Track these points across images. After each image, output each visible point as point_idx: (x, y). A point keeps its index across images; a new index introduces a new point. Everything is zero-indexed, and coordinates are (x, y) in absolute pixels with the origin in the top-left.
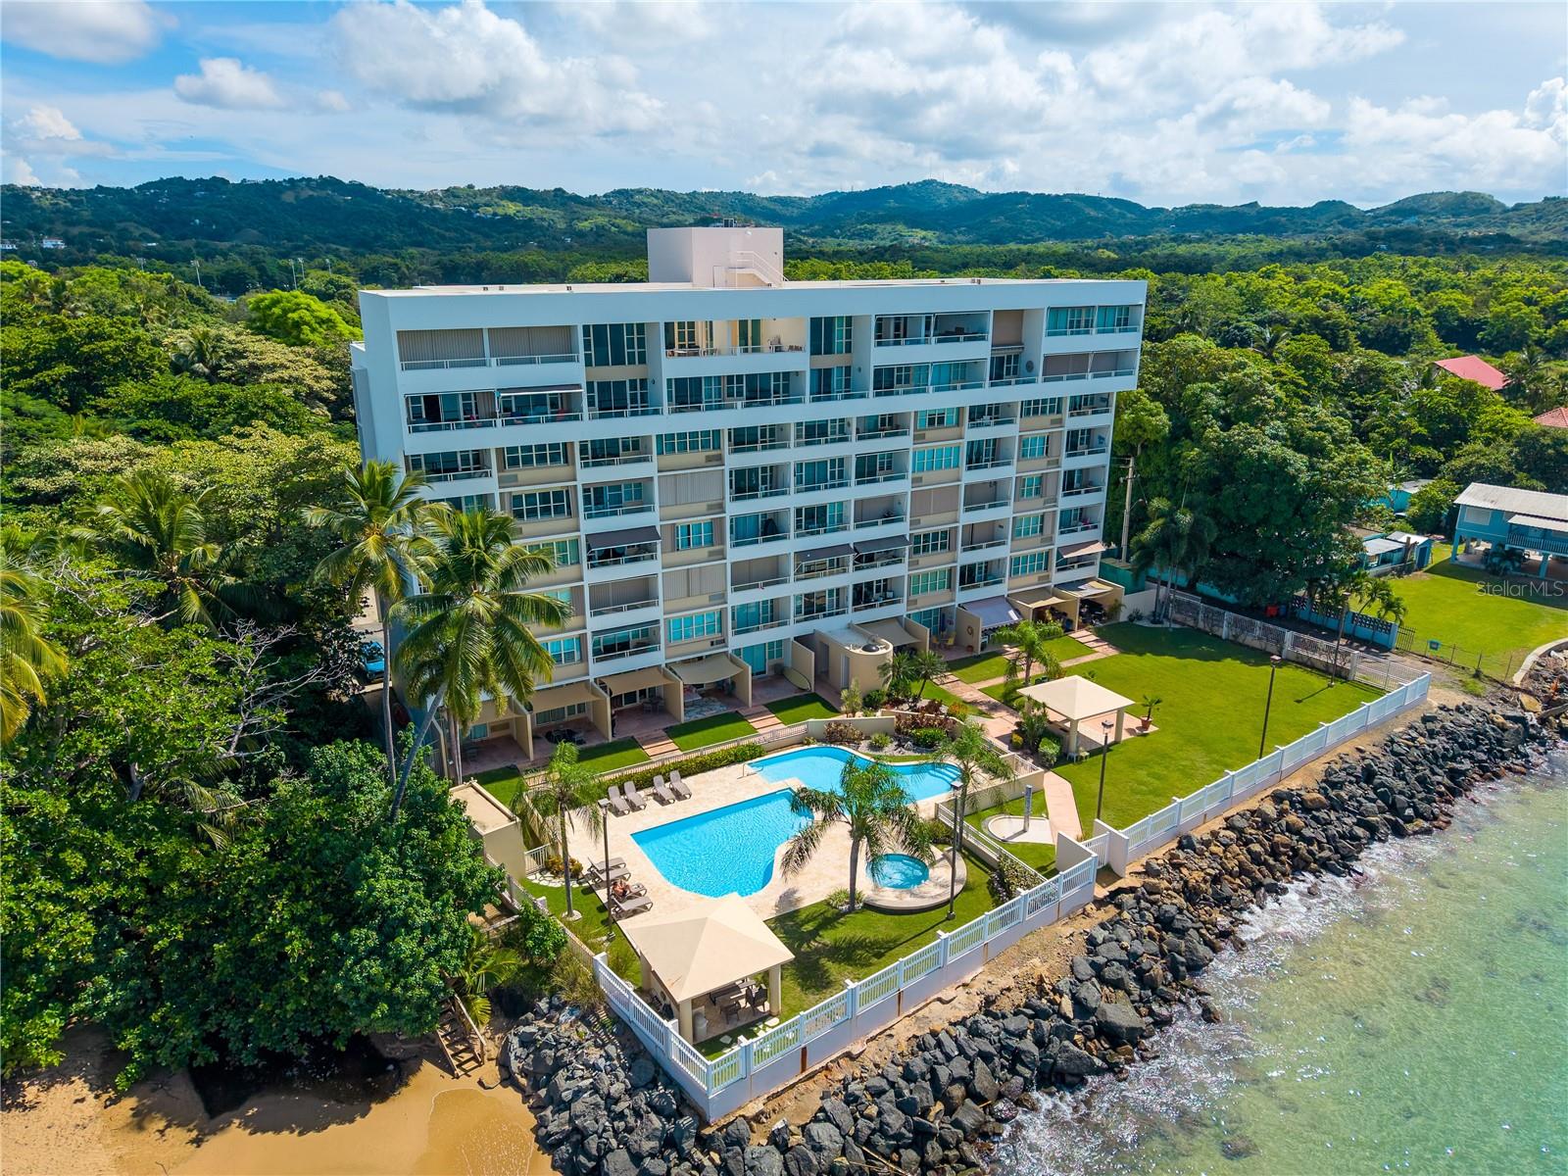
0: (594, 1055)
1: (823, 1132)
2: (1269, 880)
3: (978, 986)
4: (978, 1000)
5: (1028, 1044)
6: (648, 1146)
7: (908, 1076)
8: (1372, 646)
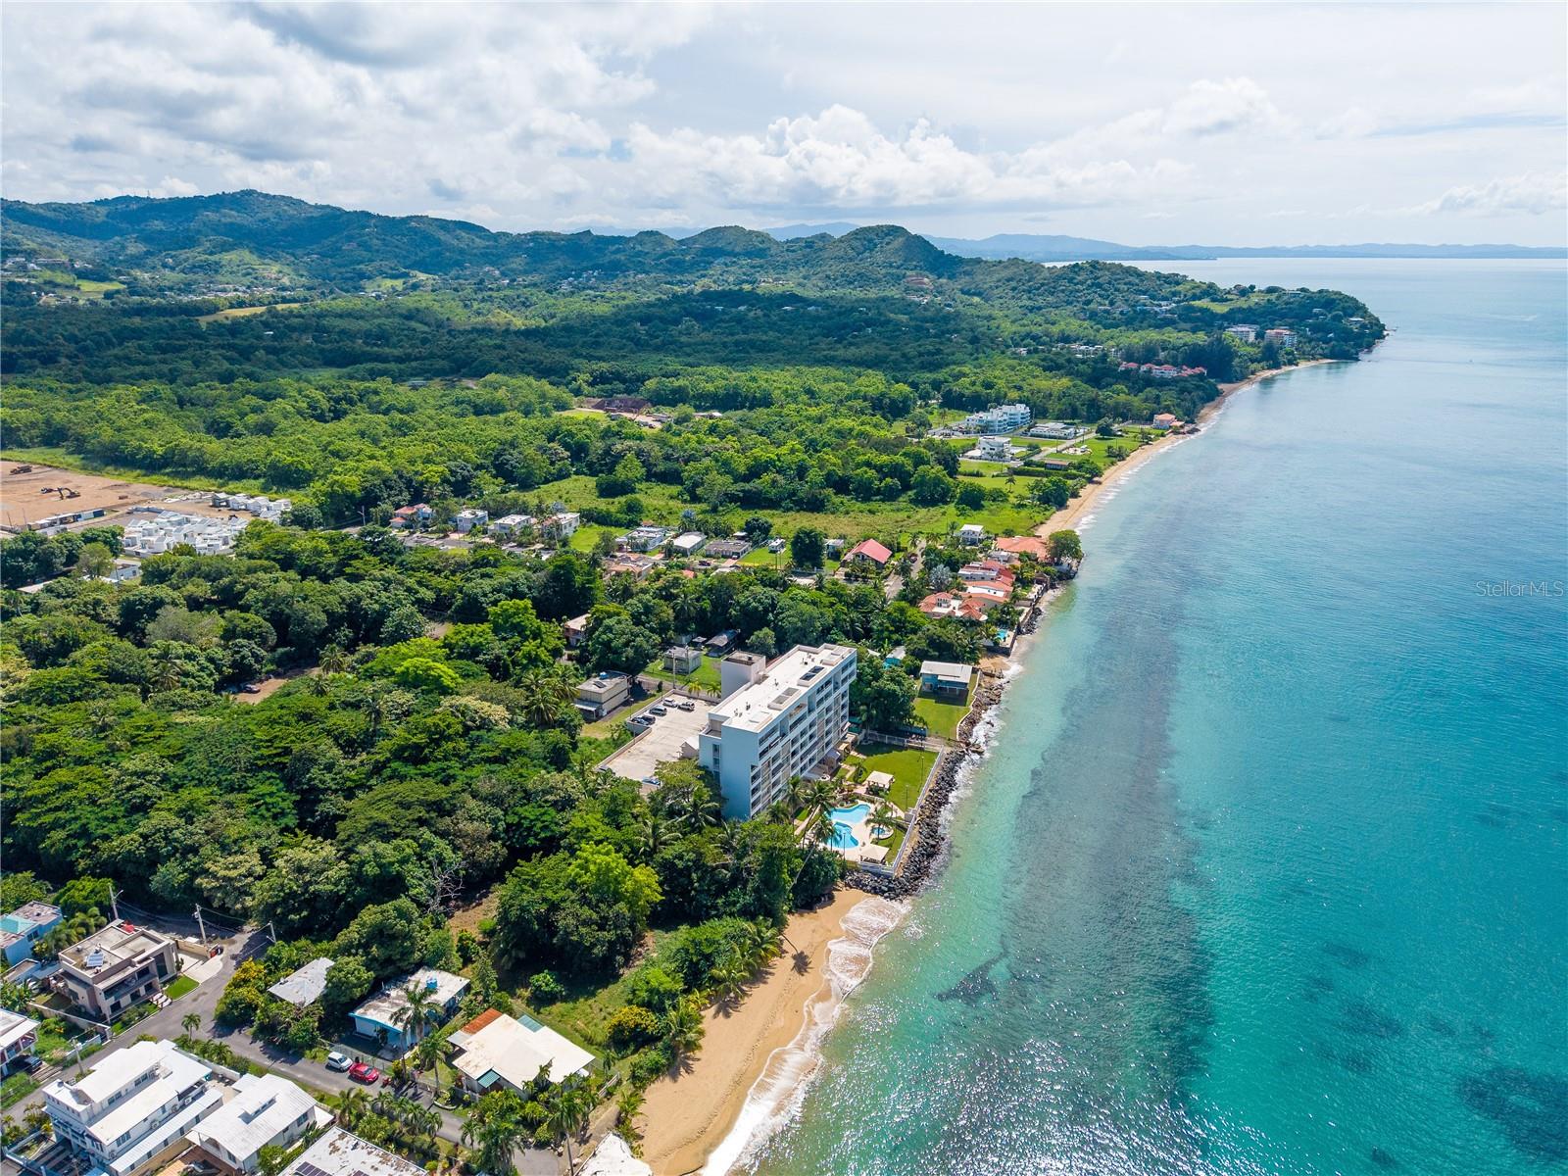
2: (937, 809)
5: (924, 852)
6: (887, 884)
7: (912, 862)
8: (922, 735)
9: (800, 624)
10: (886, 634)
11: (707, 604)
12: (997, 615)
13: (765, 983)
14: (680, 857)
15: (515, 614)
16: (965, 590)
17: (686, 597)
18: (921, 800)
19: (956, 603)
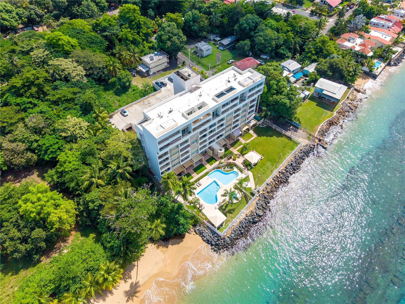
0: (207, 231)
1: (232, 235)
2: (278, 187)
3: (245, 213)
4: (245, 215)
5: (251, 220)
6: (216, 241)
7: (239, 227)
8: (296, 128)
9: (263, 41)
10: (310, 54)
11: (225, 20)
12: (379, 52)
13: (104, 300)
14: (93, 202)
15: (128, 12)
16: (368, 32)
17: (215, 14)
18: (269, 180)
19: (359, 41)
